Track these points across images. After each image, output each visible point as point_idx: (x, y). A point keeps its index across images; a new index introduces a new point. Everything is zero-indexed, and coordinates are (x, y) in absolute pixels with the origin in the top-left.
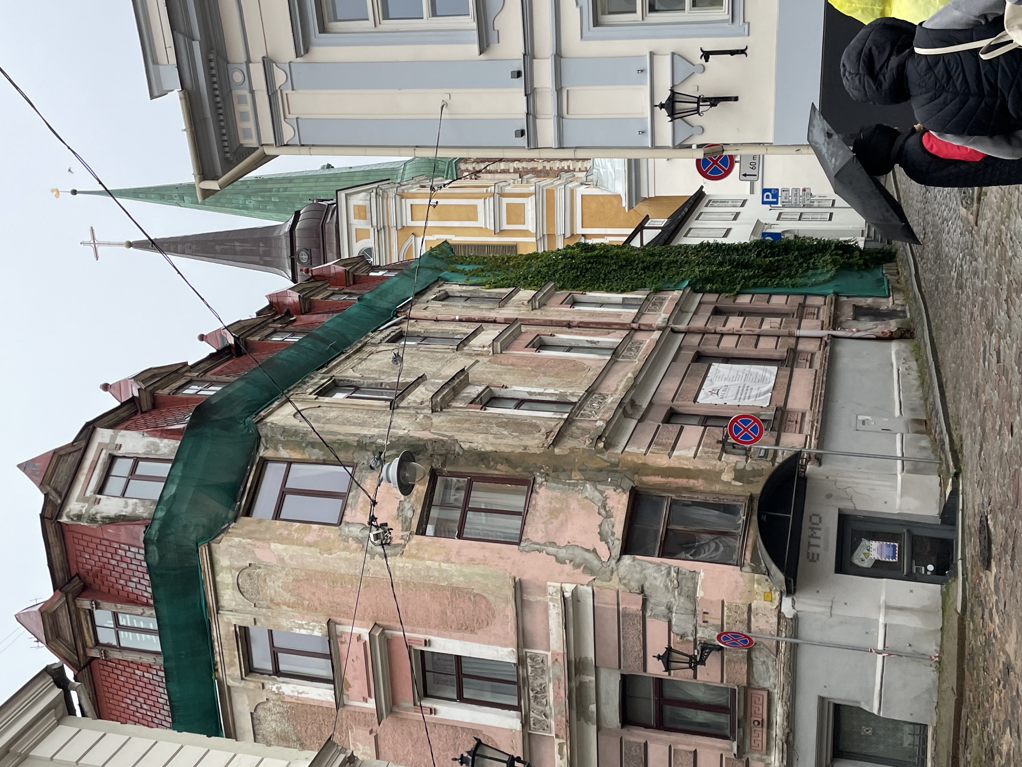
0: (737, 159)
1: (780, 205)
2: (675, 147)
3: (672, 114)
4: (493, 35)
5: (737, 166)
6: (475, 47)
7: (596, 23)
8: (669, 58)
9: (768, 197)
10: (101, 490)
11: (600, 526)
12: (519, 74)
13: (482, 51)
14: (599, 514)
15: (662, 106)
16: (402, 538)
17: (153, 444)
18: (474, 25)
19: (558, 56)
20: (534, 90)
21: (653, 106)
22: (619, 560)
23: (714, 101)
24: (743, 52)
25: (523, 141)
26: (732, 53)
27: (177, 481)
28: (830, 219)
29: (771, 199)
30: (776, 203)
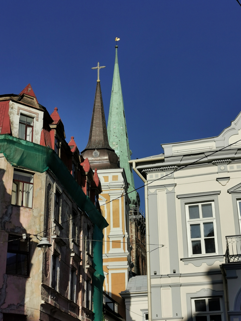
4: (187, 263)
6: (183, 257)
7: (192, 298)
10: (22, 114)
11: (14, 305)
12: (174, 272)
13: (181, 259)
14: (18, 304)
16: (7, 229)
17: (38, 133)
18: (190, 257)
19: (181, 286)
21: (166, 319)
22: (1, 312)
25: (153, 274)
27: (27, 144)
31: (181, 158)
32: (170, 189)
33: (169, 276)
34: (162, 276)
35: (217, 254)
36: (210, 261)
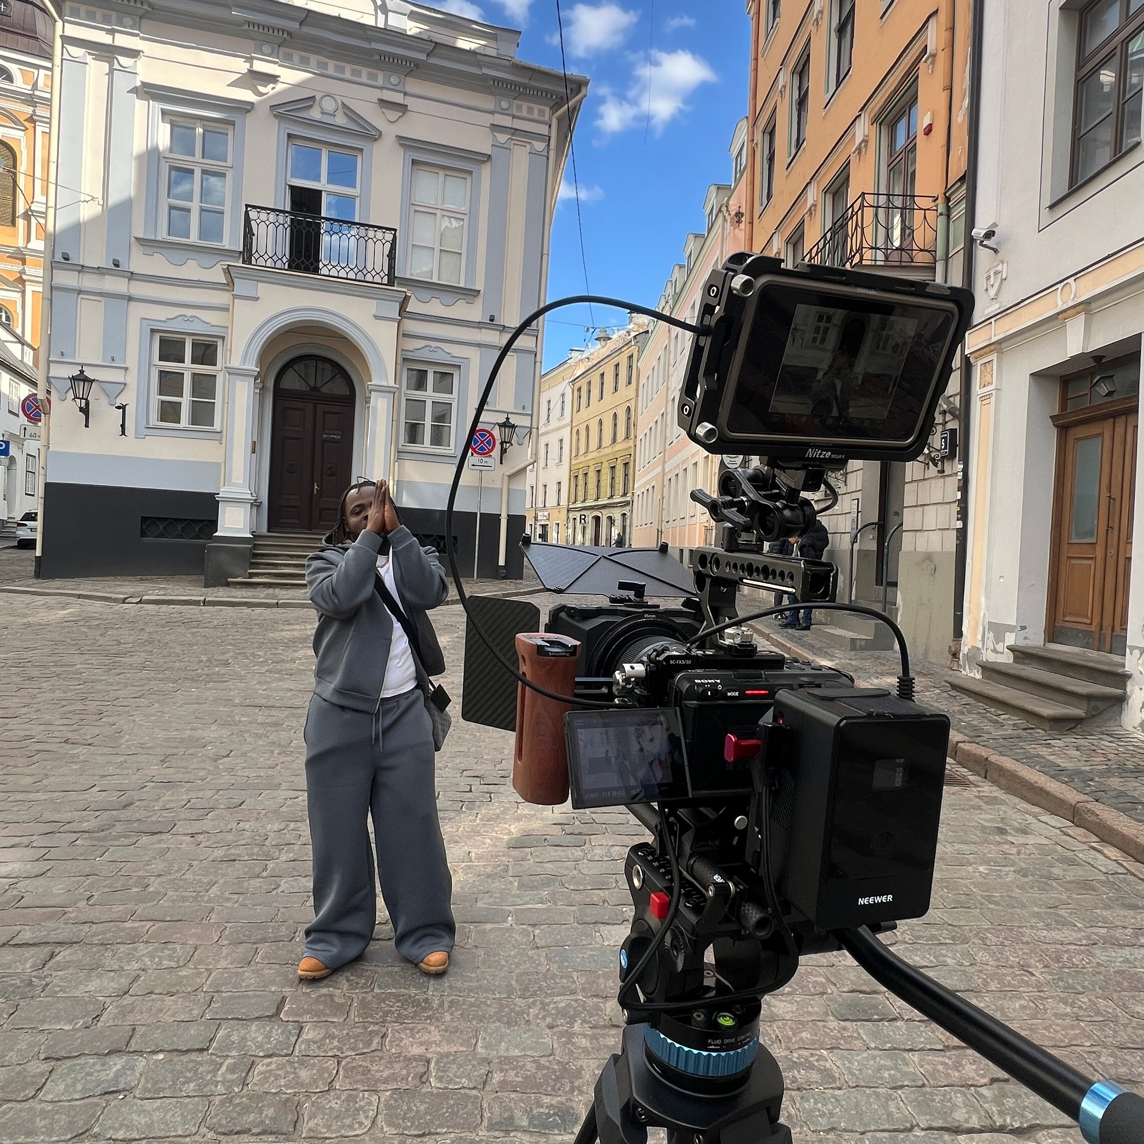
2: (48, 377)
3: (73, 379)
4: (150, 251)
5: (33, 424)
6: (141, 236)
7: (153, 331)
8: (122, 380)
13: (138, 239)
15: (82, 372)
18: (159, 238)
19: (130, 299)
20: (104, 274)
21: (82, 365)
23: (85, 411)
24: (123, 433)
25: (59, 257)
26: (123, 426)
32: (125, 61)
33: (100, 271)
34: (82, 269)
35: (227, 247)
36: (207, 260)
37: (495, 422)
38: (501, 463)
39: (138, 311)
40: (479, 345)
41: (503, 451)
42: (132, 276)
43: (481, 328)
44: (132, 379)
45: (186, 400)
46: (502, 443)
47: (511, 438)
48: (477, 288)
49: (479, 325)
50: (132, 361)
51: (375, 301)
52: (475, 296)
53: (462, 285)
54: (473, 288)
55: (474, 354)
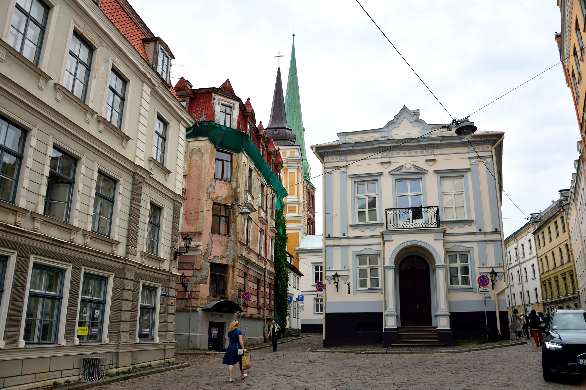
0: (322, 292)
1: (298, 301)
2: (325, 276)
3: (334, 276)
4: (354, 228)
5: (320, 292)
6: (351, 224)
7: (356, 255)
8: (348, 274)
9: (301, 297)
10: (222, 104)
11: (218, 256)
12: (344, 235)
13: (350, 225)
14: (221, 256)
15: (336, 273)
16: (212, 198)
17: (235, 120)
18: (356, 224)
19: (349, 246)
21: (336, 271)
22: (209, 262)
23: (337, 286)
24: (349, 293)
25: (327, 236)
26: (349, 291)
27: (226, 130)
28: (294, 317)
29: (300, 298)
30: (299, 300)
31: (353, 145)
32: (343, 170)
33: (339, 238)
34: (334, 238)
35: (378, 222)
36: (372, 228)
37: (488, 272)
38: (493, 289)
39: (352, 249)
40: (476, 241)
41: (493, 284)
42: (349, 238)
43: (476, 234)
44: (351, 274)
45: (368, 278)
46: (492, 281)
47: (496, 278)
48: (472, 219)
49: (475, 234)
50: (351, 267)
51: (433, 234)
52: (472, 222)
53: (466, 219)
54: (471, 219)
55: (475, 245)
